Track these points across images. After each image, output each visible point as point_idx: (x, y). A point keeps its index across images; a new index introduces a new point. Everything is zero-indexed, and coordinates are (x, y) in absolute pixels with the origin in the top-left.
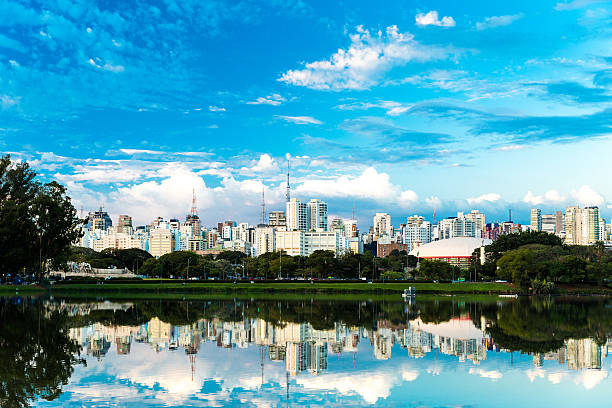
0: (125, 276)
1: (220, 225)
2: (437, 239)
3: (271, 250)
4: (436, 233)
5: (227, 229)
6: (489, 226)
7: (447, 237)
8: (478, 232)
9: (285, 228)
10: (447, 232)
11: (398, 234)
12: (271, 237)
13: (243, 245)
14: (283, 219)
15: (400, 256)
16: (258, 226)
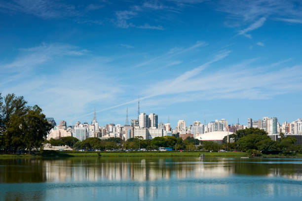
0: (68, 149)
1: (107, 126)
2: (207, 132)
3: (132, 137)
4: (206, 130)
5: (110, 127)
6: (229, 126)
7: (211, 131)
8: (224, 129)
9: (138, 127)
10: (211, 129)
11: (189, 129)
12: (132, 131)
13: (119, 135)
14: (137, 123)
15: (191, 140)
16: (125, 126)
